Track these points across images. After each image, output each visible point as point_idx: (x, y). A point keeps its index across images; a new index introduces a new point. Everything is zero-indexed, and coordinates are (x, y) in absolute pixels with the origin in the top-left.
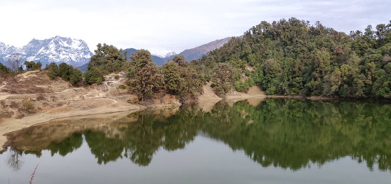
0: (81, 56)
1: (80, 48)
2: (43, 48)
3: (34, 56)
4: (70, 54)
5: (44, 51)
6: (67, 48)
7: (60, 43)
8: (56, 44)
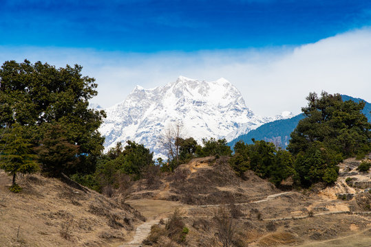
0: (229, 120)
1: (225, 102)
2: (153, 105)
3: (136, 123)
4: (205, 116)
5: (155, 112)
6: (199, 103)
7: (185, 93)
8: (177, 96)
